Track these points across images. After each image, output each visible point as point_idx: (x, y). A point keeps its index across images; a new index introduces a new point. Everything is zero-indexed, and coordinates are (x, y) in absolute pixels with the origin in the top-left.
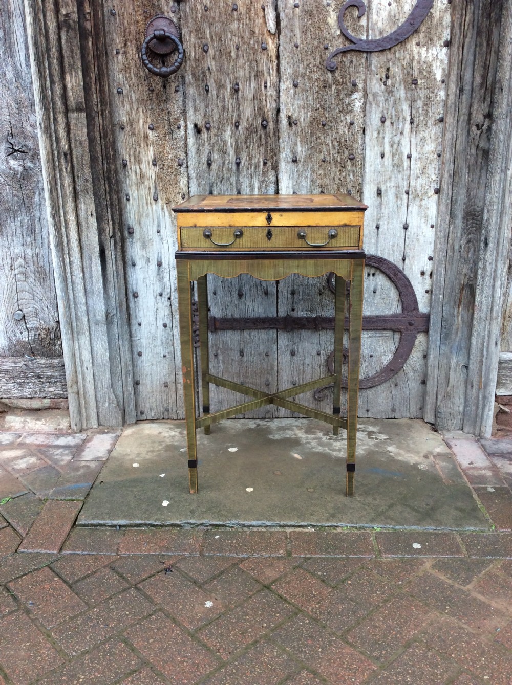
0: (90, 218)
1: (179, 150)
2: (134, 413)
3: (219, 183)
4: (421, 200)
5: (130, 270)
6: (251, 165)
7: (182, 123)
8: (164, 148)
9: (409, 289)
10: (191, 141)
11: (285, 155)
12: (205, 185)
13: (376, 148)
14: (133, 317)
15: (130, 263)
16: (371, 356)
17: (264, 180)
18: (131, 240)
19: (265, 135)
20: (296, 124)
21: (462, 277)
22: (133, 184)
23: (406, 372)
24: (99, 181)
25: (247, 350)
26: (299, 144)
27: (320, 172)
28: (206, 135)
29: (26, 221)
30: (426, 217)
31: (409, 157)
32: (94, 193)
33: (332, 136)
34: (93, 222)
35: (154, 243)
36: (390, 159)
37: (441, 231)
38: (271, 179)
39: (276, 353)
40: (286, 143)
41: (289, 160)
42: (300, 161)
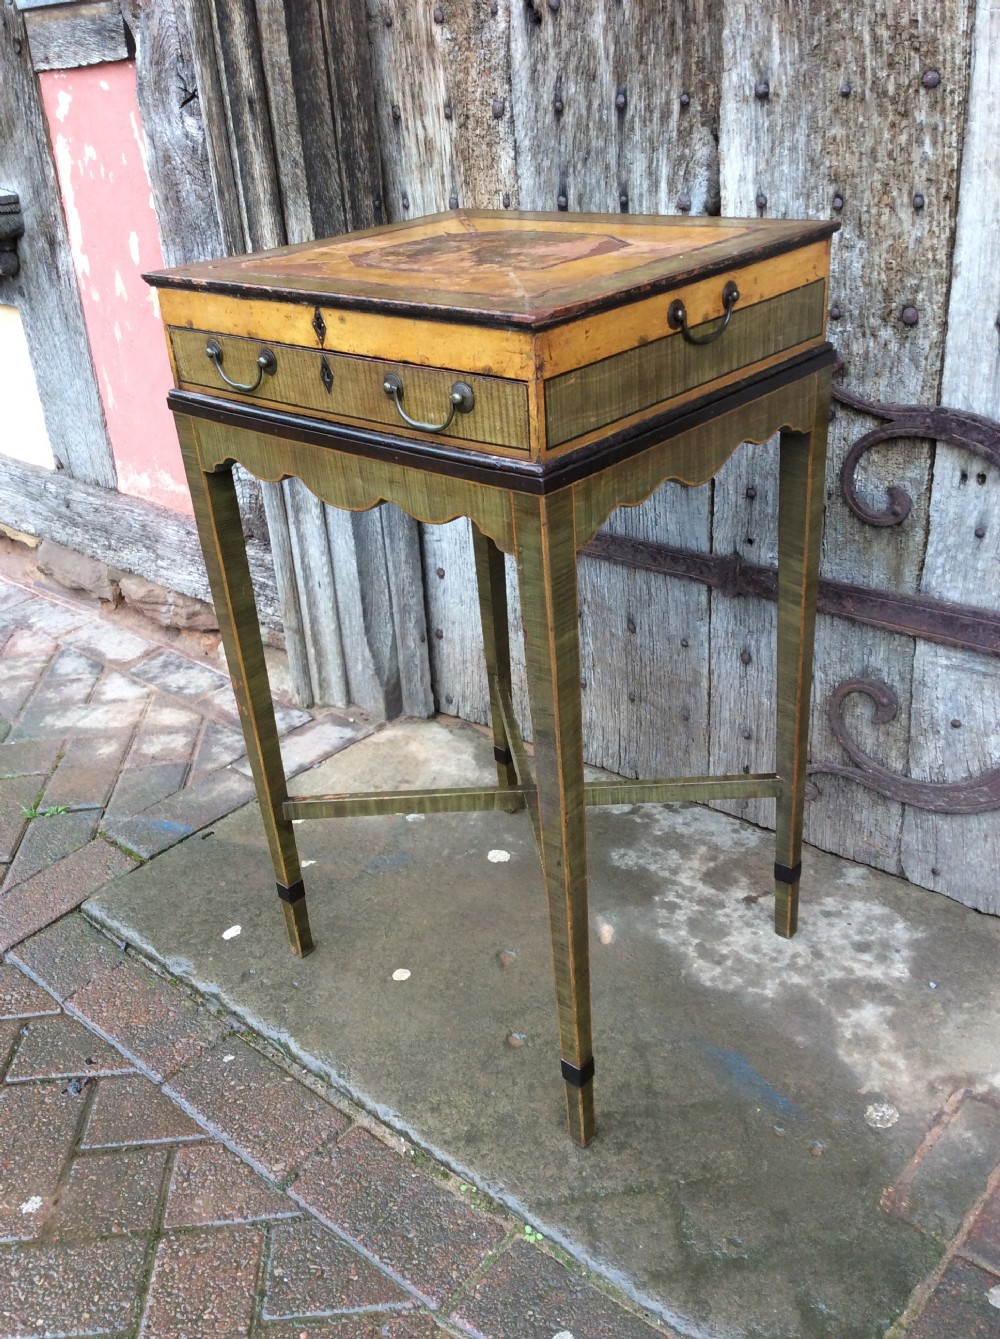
1: (496, 75)
2: (426, 697)
3: (579, 166)
6: (651, 112)
8: (467, 72)
10: (519, 48)
11: (737, 77)
12: (550, 169)
16: (956, 725)
17: (682, 157)
19: (684, 18)
22: (414, 167)
24: (327, 163)
25: (643, 621)
27: (833, 131)
28: (551, 30)
32: (310, 196)
38: (700, 154)
39: (706, 645)
40: (739, 40)
41: (748, 93)
42: (777, 95)
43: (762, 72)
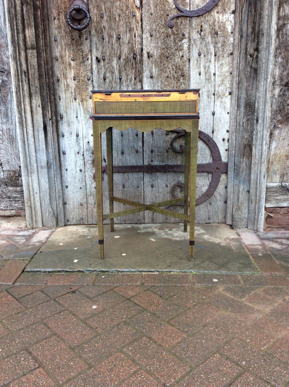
0: (38, 108)
1: (88, 72)
2: (63, 220)
4: (222, 98)
5: (61, 139)
6: (128, 80)
7: (89, 56)
8: (80, 71)
9: (216, 148)
10: (95, 66)
11: (146, 74)
13: (196, 70)
14: (63, 166)
15: (61, 135)
17: (135, 88)
18: (61, 122)
19: (135, 63)
20: (152, 57)
21: (245, 140)
22: (63, 90)
23: (216, 196)
24: (44, 88)
25: (127, 185)
26: (154, 67)
27: (166, 83)
28: (103, 63)
29: (3, 110)
30: (225, 108)
31: (214, 74)
32: (40, 94)
33: (172, 63)
34: (40, 110)
35: (74, 123)
36: (204, 76)
37: (233, 115)
38: (139, 87)
39: (143, 186)
40: (146, 67)
41: (148, 76)
42: (154, 77)
43: (151, 72)
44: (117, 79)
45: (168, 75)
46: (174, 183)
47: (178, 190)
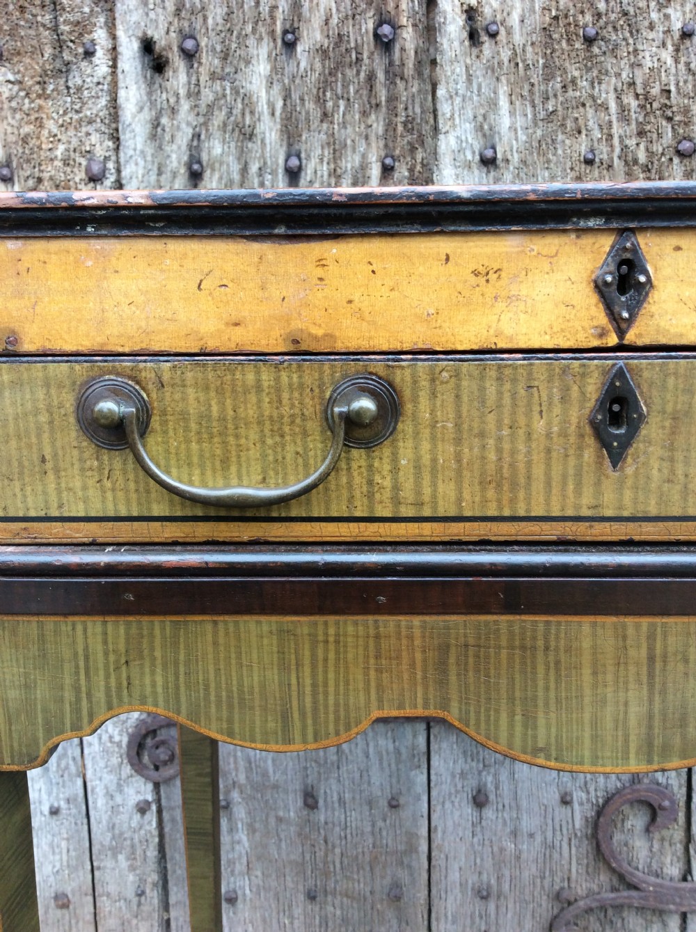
1: (90, 129)
6: (338, 178)
7: (100, 35)
8: (40, 124)
10: (132, 94)
11: (455, 140)
19: (387, 72)
20: (493, 35)
25: (329, 790)
26: (503, 102)
28: (182, 77)
33: (618, 75)
39: (425, 798)
40: (458, 100)
41: (469, 157)
42: (508, 161)
43: (487, 133)
44: (274, 173)
45: (592, 151)
46: (613, 784)
47: (637, 820)
